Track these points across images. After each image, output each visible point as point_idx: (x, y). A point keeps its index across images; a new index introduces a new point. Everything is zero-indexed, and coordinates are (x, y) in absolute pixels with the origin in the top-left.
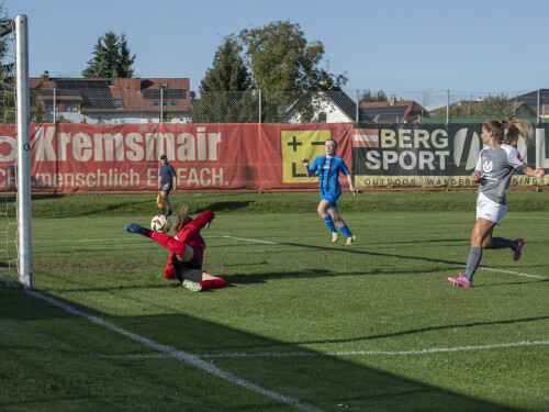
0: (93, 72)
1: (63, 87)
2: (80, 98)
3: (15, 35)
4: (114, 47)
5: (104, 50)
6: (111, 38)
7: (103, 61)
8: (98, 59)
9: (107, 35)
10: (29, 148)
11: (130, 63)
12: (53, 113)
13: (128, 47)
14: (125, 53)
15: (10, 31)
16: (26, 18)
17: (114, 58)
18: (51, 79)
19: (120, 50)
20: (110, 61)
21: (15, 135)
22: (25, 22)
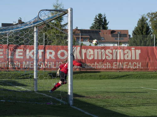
0: (94, 27)
1: (83, 33)
2: (89, 37)
3: (68, 15)
4: (101, 18)
5: (98, 19)
6: (100, 15)
7: (97, 24)
8: (95, 23)
9: (99, 14)
10: (72, 55)
11: (107, 24)
12: (80, 42)
13: (106, 18)
14: (105, 21)
15: (67, 13)
16: (72, 9)
17: (101, 22)
18: (79, 30)
19: (103, 20)
20: (100, 23)
21: (67, 50)
22: (72, 10)
